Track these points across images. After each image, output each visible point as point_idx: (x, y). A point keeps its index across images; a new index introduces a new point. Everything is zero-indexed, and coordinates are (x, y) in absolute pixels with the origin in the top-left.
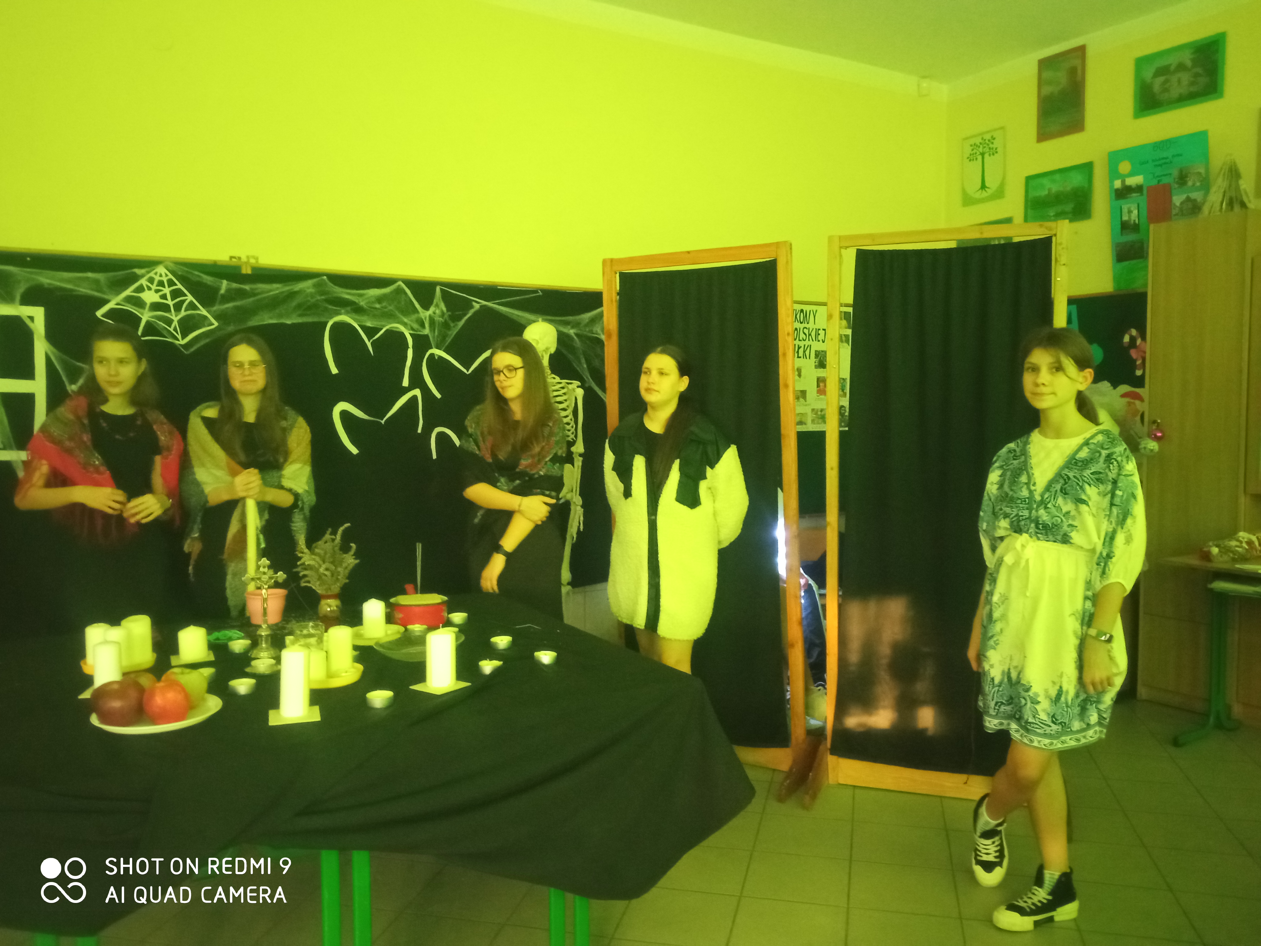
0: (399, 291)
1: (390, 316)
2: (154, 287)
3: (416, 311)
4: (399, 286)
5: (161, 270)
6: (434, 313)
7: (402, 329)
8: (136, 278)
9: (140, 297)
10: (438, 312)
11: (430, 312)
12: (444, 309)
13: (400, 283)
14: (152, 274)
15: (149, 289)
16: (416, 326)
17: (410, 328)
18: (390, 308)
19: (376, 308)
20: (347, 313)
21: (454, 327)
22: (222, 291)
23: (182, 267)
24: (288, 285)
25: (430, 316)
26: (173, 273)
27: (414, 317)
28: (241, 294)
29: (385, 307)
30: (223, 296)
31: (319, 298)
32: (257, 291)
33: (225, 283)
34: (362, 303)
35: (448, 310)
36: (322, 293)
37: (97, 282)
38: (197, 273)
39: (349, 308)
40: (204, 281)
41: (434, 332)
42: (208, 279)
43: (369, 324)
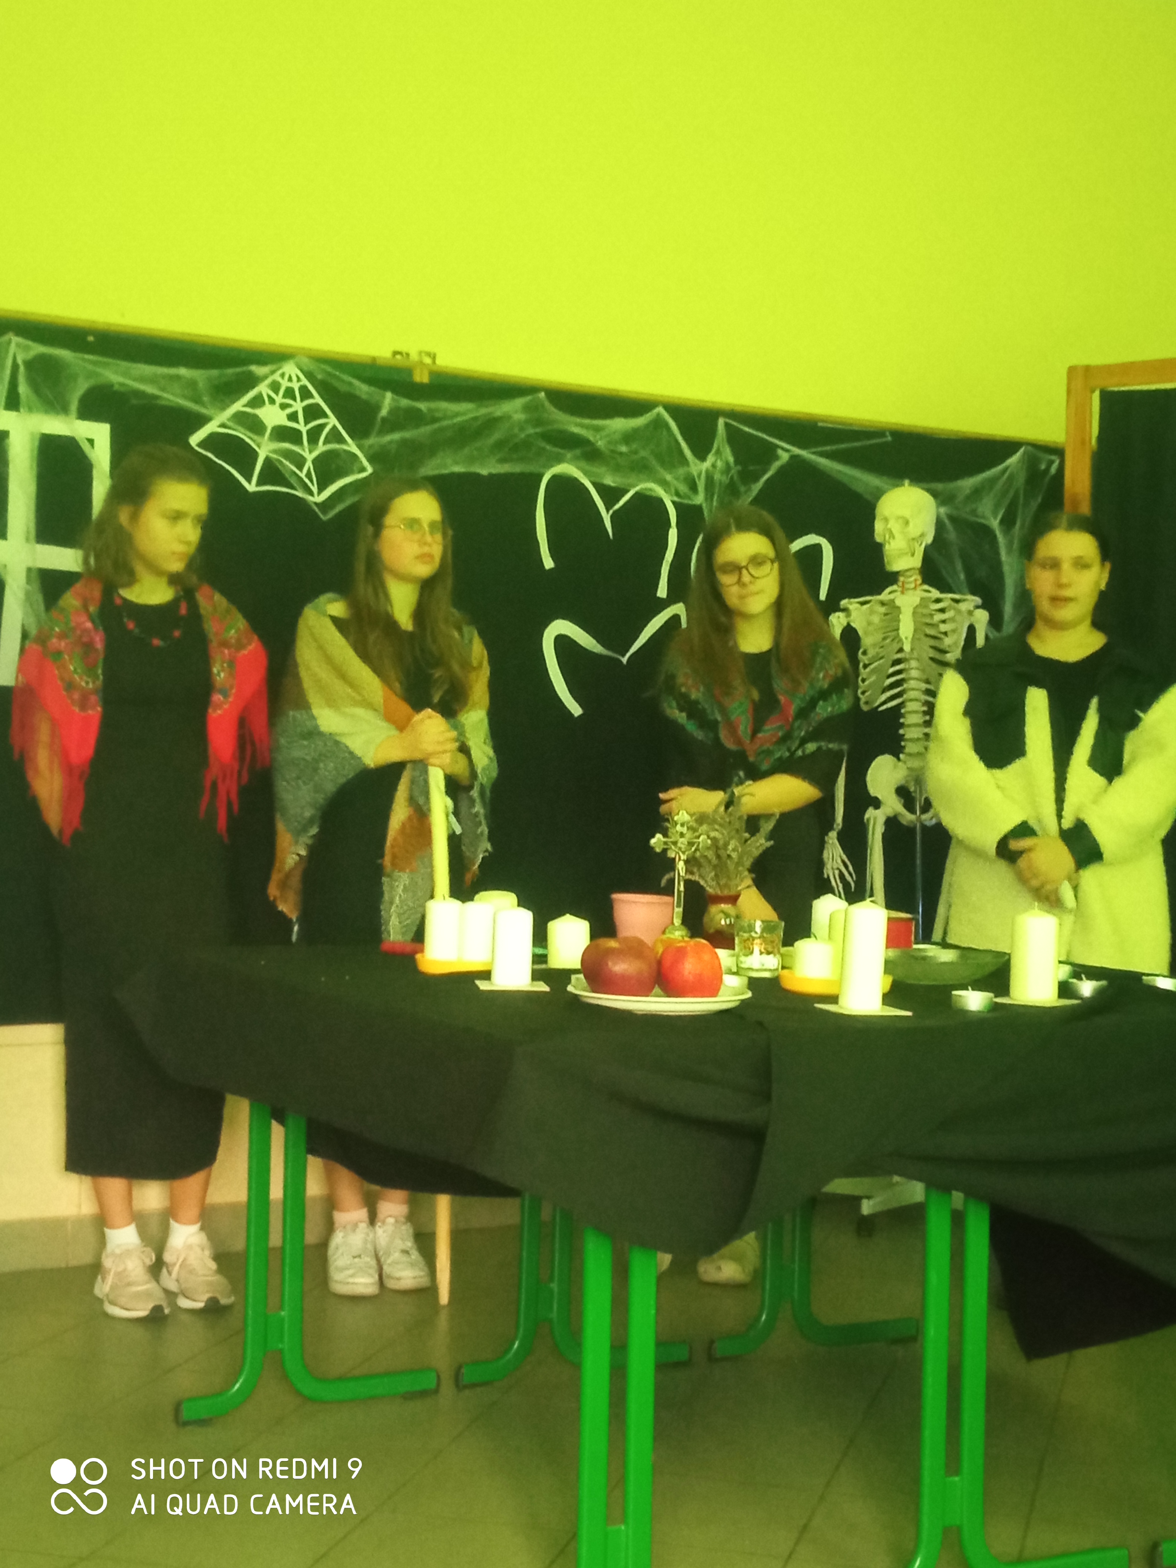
0: (658, 423)
1: (641, 468)
2: (279, 399)
3: (684, 461)
4: (658, 414)
5: (290, 369)
6: (714, 466)
7: (660, 492)
8: (252, 381)
9: (256, 416)
10: (719, 464)
11: (707, 465)
12: (731, 459)
13: (660, 410)
14: (276, 377)
15: (272, 401)
16: (683, 488)
17: (673, 491)
18: (643, 453)
19: (621, 454)
20: (574, 460)
21: (746, 492)
22: (384, 412)
23: (323, 366)
24: (487, 407)
25: (707, 471)
26: (309, 376)
27: (681, 471)
28: (414, 418)
29: (636, 452)
30: (384, 420)
31: (531, 431)
32: (437, 415)
33: (389, 395)
34: (601, 444)
35: (737, 462)
36: (538, 422)
37: (192, 384)
38: (346, 378)
39: (578, 452)
40: (358, 393)
41: (712, 500)
42: (363, 389)
43: (609, 481)
